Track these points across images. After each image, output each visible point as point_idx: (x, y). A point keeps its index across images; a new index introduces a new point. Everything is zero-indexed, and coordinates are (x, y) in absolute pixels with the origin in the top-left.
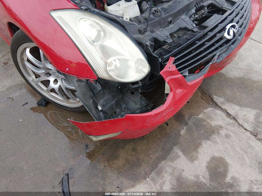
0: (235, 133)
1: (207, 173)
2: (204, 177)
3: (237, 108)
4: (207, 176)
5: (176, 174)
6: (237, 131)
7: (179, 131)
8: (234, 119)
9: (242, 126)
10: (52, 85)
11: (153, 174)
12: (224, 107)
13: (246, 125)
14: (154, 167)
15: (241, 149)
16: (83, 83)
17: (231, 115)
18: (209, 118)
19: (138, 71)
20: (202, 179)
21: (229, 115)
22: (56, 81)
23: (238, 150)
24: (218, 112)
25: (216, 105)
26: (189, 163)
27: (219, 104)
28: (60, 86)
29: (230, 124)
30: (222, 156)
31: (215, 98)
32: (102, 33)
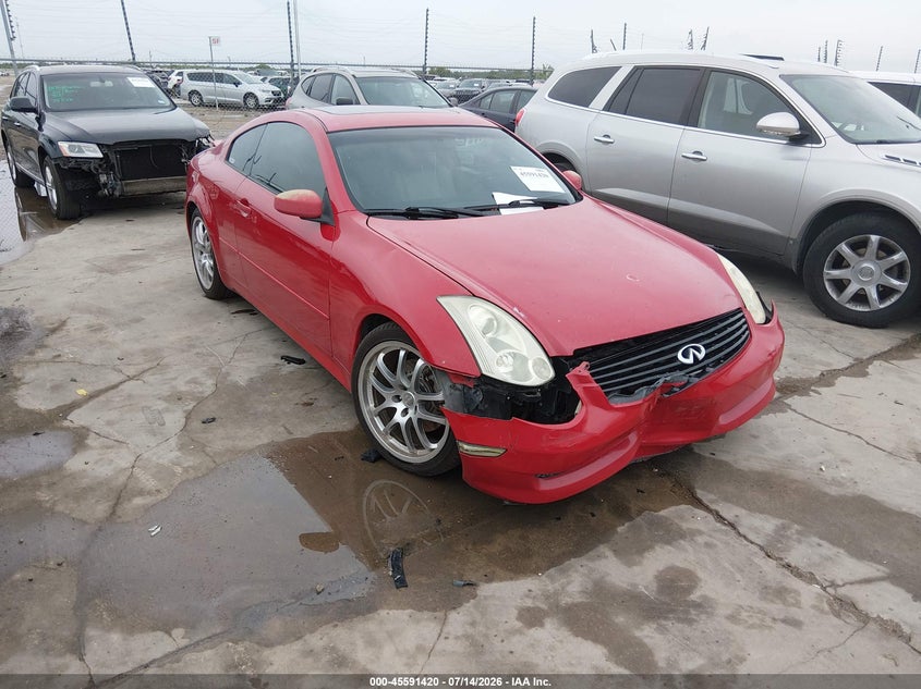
0: (727, 544)
1: (655, 585)
2: (646, 588)
3: (741, 512)
4: (654, 586)
5: (596, 576)
6: (731, 542)
7: (616, 526)
8: (732, 525)
9: (745, 537)
10: (399, 418)
11: (552, 571)
12: (713, 507)
13: (751, 536)
14: (555, 562)
15: (732, 565)
16: (457, 392)
17: (724, 519)
18: (682, 518)
19: (538, 373)
20: (643, 590)
21: (720, 518)
22: (405, 412)
23: (727, 565)
24: (701, 513)
25: (699, 503)
26: (623, 568)
27: (705, 502)
28: (410, 419)
29: (720, 531)
30: (691, 568)
31: (700, 493)
32: (495, 322)
